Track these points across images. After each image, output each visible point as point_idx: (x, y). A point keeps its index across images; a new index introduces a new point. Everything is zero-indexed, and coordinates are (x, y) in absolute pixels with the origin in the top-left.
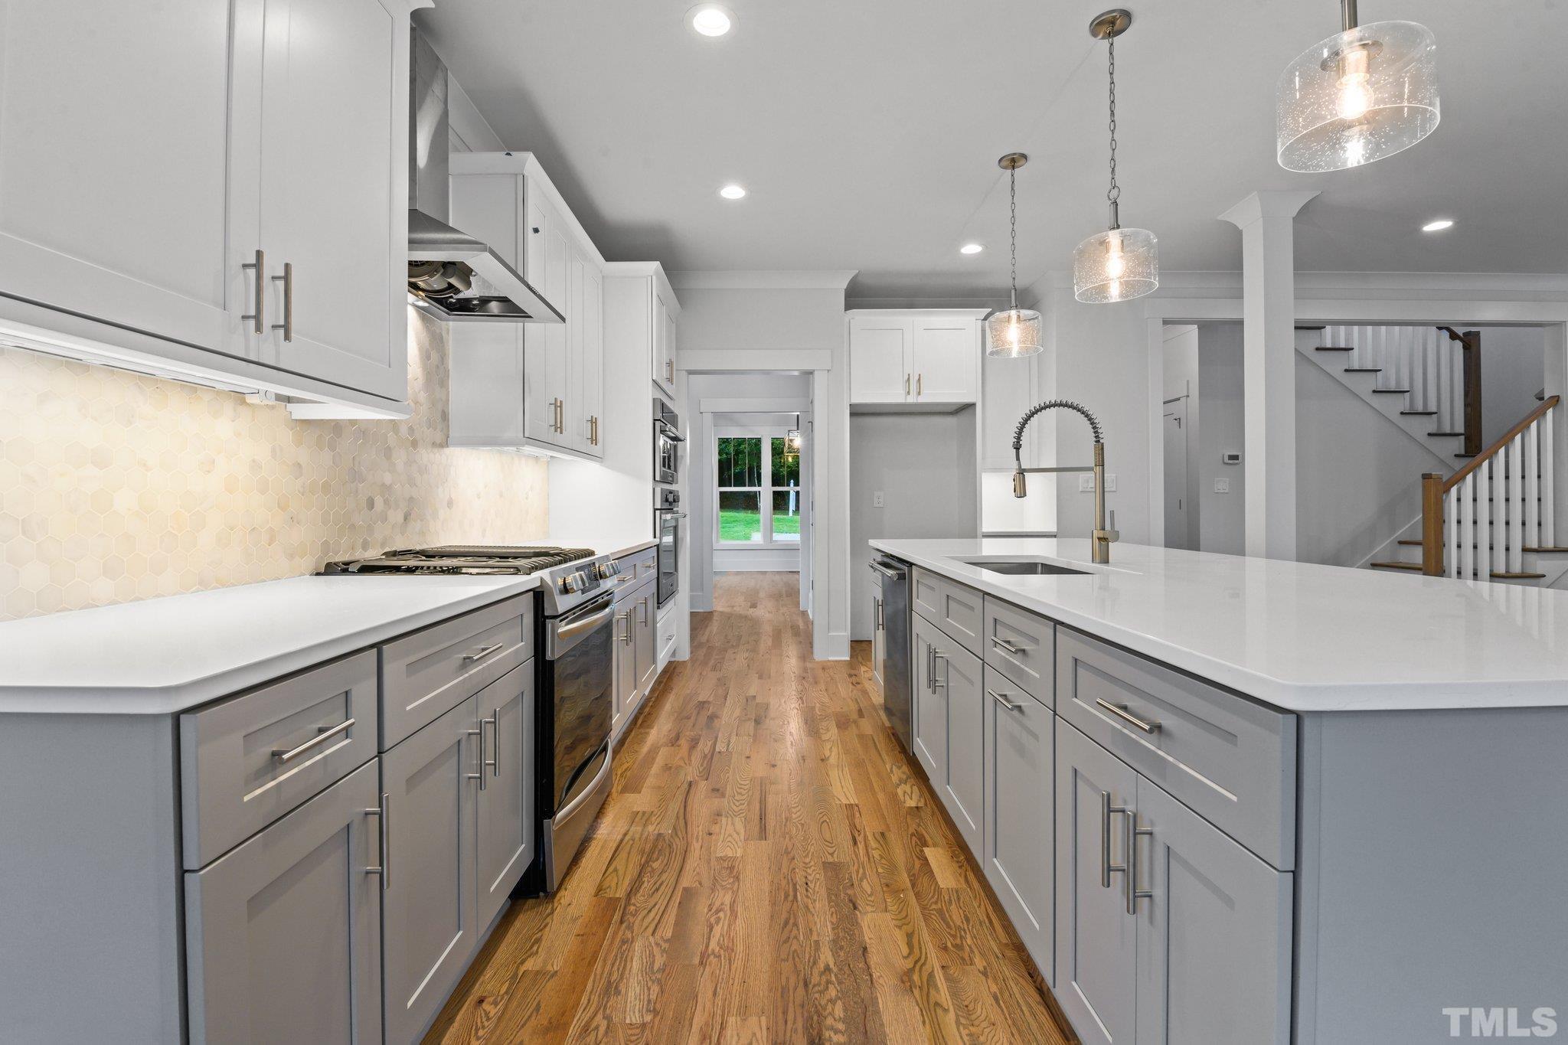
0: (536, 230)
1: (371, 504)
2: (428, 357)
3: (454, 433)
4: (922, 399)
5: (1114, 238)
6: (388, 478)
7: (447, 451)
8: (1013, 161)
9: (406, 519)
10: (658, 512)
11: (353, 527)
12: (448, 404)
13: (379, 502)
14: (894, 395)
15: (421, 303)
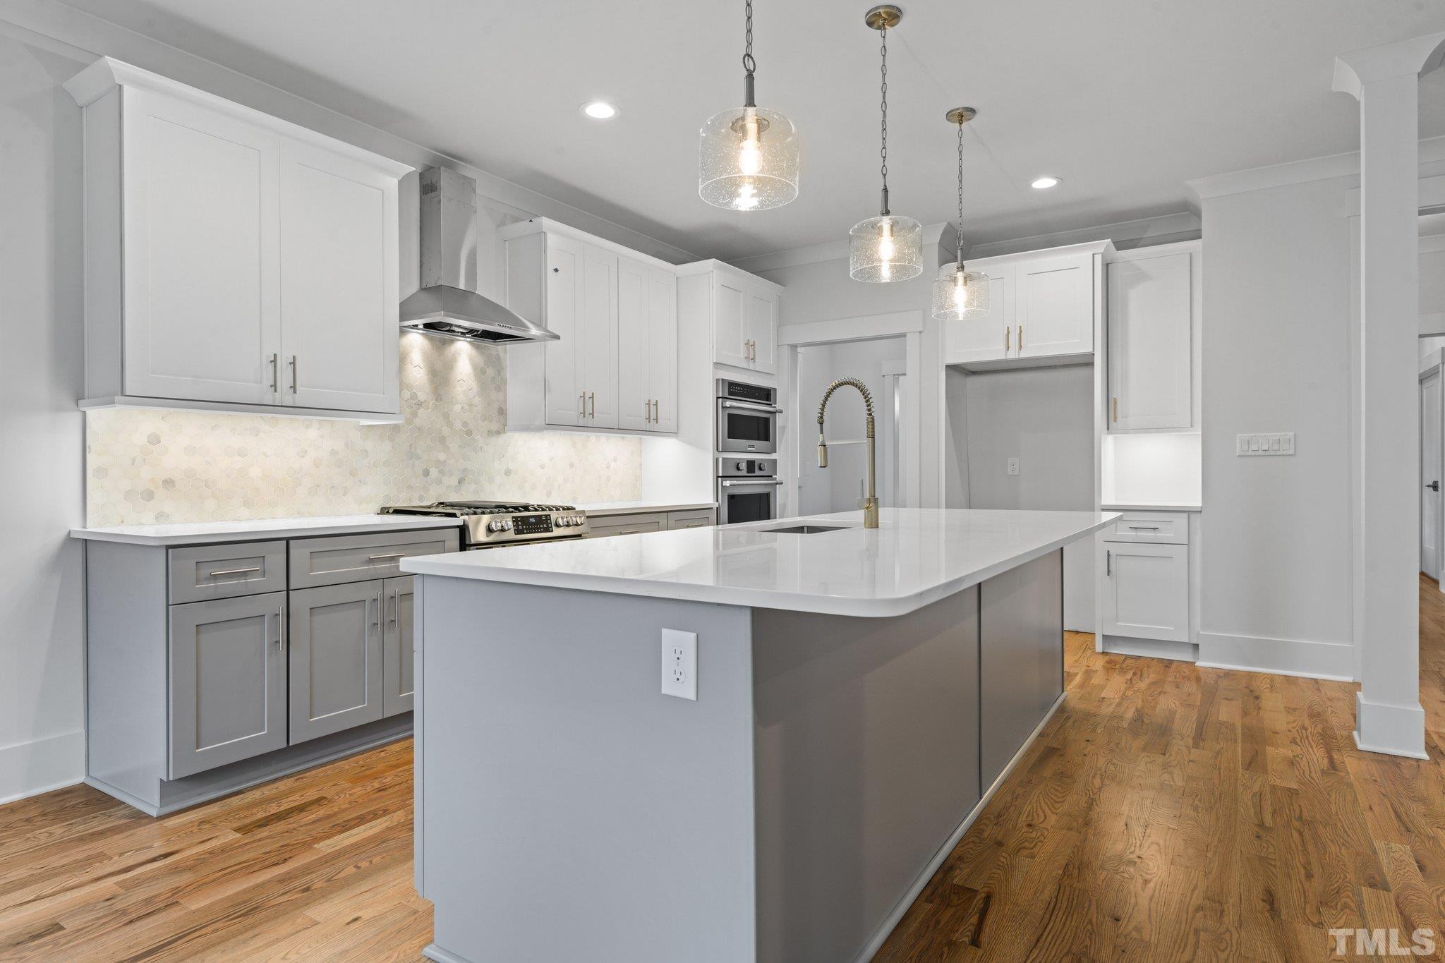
0: (556, 270)
1: (426, 473)
2: (483, 372)
3: (509, 422)
4: (1025, 354)
5: (886, 222)
6: (442, 457)
7: (504, 436)
8: (961, 116)
9: (460, 482)
10: (720, 479)
11: (410, 487)
12: (506, 403)
13: (434, 472)
14: (994, 352)
15: (468, 339)
